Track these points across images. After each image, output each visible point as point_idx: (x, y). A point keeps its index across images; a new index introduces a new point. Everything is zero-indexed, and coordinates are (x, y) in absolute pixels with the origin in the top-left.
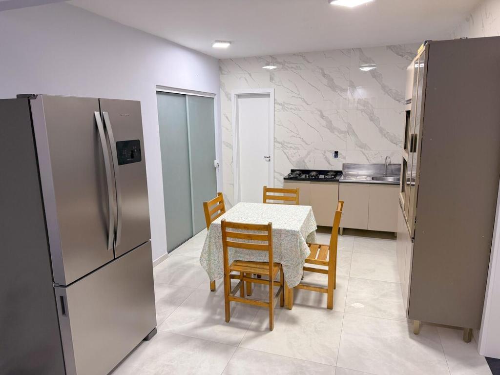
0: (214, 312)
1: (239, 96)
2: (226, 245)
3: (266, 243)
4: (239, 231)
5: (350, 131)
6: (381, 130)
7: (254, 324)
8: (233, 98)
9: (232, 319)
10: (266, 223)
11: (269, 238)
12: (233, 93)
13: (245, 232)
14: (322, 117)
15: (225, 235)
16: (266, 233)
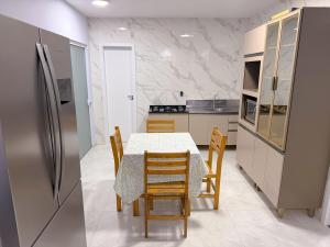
0: (131, 231)
1: (105, 48)
2: (147, 172)
3: (184, 168)
4: (160, 160)
5: (191, 78)
6: (211, 77)
7: (169, 234)
8: (101, 49)
9: (150, 234)
10: (185, 151)
11: (187, 163)
12: (101, 45)
13: (165, 160)
14: (172, 67)
15: (147, 164)
16: (184, 160)
